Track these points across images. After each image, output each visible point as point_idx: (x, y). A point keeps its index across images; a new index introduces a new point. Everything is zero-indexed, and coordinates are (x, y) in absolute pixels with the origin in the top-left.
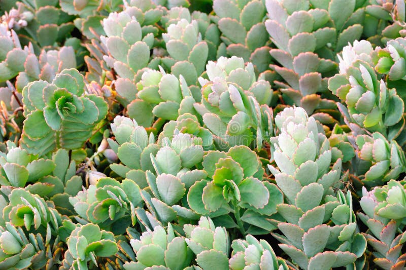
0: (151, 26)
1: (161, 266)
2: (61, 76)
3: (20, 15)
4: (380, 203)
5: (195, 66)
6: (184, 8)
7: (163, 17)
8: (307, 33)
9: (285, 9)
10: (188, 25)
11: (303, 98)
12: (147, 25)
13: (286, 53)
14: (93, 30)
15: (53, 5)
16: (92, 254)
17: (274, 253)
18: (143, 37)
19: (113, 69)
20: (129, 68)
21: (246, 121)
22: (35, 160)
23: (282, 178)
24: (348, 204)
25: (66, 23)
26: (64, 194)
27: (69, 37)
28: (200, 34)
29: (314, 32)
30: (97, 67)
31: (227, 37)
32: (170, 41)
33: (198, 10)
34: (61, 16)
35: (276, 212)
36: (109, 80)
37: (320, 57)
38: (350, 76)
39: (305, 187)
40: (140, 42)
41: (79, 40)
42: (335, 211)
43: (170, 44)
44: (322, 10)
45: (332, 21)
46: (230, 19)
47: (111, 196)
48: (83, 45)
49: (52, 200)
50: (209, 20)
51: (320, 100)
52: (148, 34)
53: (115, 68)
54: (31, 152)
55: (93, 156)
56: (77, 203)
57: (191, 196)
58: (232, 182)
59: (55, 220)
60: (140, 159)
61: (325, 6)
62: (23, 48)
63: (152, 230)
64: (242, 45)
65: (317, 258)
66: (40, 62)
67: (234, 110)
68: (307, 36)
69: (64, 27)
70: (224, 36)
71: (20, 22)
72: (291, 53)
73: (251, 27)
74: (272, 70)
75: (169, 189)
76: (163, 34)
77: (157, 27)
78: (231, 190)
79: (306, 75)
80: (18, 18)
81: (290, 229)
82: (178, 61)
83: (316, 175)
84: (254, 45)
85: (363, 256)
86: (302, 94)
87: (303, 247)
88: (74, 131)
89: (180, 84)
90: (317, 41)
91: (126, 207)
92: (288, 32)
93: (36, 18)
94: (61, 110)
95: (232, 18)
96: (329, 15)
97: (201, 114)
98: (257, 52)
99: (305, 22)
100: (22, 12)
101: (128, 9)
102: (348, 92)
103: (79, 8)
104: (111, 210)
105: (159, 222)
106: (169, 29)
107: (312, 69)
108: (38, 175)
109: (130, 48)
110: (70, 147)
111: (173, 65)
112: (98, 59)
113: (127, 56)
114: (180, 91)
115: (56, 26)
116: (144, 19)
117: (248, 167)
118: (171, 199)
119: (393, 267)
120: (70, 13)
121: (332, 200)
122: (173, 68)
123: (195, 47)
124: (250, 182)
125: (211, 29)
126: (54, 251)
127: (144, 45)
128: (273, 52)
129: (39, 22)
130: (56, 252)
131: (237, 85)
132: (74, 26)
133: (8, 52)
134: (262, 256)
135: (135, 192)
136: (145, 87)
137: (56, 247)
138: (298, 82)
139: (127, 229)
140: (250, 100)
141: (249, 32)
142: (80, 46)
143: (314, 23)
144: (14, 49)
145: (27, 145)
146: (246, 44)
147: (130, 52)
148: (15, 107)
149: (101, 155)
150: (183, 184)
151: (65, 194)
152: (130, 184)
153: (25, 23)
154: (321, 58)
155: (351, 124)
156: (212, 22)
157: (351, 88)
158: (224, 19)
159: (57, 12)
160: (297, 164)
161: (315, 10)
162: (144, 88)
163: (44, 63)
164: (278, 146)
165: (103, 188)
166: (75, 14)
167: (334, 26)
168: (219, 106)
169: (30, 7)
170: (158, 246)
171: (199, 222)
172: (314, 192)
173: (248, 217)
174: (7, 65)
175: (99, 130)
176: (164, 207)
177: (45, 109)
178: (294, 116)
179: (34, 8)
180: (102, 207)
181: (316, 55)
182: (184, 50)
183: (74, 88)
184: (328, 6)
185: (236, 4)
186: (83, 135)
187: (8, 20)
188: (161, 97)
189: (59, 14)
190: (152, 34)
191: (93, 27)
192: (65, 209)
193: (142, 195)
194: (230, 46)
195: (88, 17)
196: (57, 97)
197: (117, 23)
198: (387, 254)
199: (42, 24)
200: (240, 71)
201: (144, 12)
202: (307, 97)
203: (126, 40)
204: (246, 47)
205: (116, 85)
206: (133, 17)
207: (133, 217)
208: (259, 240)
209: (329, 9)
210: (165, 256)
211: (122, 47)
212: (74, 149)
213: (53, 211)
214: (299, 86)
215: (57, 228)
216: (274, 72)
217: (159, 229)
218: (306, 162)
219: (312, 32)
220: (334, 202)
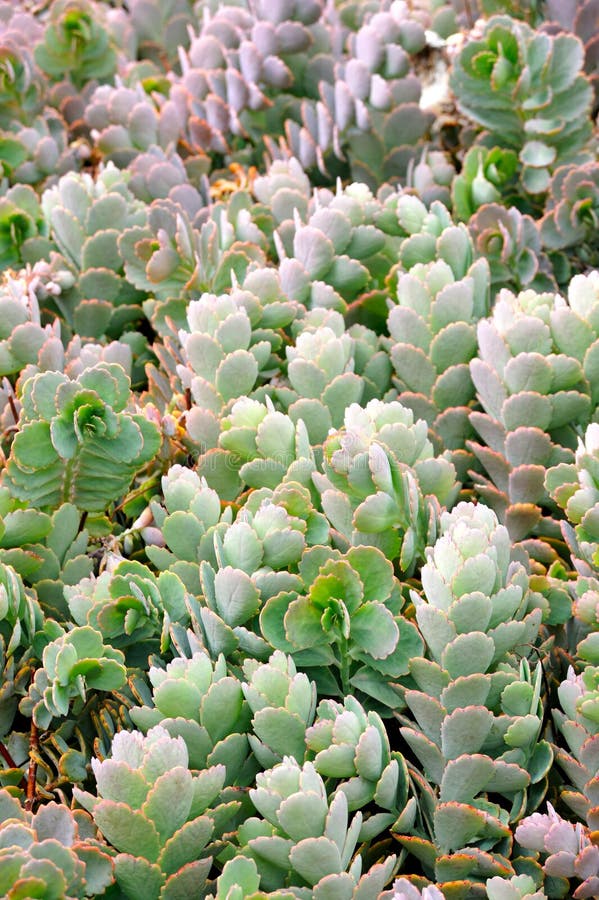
0: (270, 331)
1: (192, 721)
2: (94, 370)
3: (53, 274)
4: (587, 693)
5: (331, 412)
6: (337, 313)
7: (296, 321)
8: (539, 395)
9: (507, 345)
10: (333, 339)
11: (511, 507)
12: (264, 328)
13: (495, 421)
14: (173, 323)
15: (113, 269)
16: (81, 680)
17: (386, 737)
18: (251, 345)
19: (188, 390)
20: (215, 393)
21: (391, 511)
22: (20, 510)
23: (427, 612)
24: (533, 684)
25: (128, 304)
26: (57, 582)
27: (129, 330)
28: (352, 361)
29: (550, 395)
30: (163, 387)
31: (403, 380)
32: (296, 361)
33: (361, 324)
34: (122, 291)
35: (408, 673)
36: (178, 409)
37: (555, 440)
38: (583, 471)
39: (463, 635)
40: (245, 352)
41: (145, 338)
42: (508, 691)
43: (296, 365)
44: (570, 359)
45: (587, 382)
46: (413, 347)
47: (136, 593)
48: (149, 347)
49: (35, 588)
50: (378, 344)
51: (541, 517)
52: (262, 342)
53: (192, 390)
54: (16, 494)
55: (122, 534)
56: (76, 597)
57: (267, 615)
58: (341, 603)
59: (33, 617)
60: (199, 544)
61: (578, 352)
62: (43, 326)
63: (190, 656)
64: (425, 398)
65: (460, 763)
66: (67, 354)
67: (373, 487)
68: (537, 398)
69: (124, 311)
70: (399, 378)
71: (50, 285)
72: (504, 423)
73: (446, 368)
74: (469, 451)
75: (234, 596)
76: (287, 347)
77: (280, 333)
78: (336, 619)
79: (522, 467)
80: (47, 279)
81: (424, 705)
82: (303, 397)
83: (486, 622)
84: (446, 402)
85: (543, 780)
86: (511, 501)
87: (441, 742)
88: (97, 475)
89: (295, 433)
90: (554, 412)
91: (156, 618)
92: (505, 386)
93: (77, 285)
94: (82, 427)
95: (416, 346)
96: (583, 371)
97: (319, 490)
98: (449, 414)
99: (536, 374)
100: (56, 269)
101: (237, 292)
102: (573, 494)
103: (156, 278)
104: (129, 616)
105: (206, 650)
106: (299, 341)
107: (536, 459)
108: (20, 537)
109: (224, 359)
110: (86, 506)
111: (293, 403)
112: (169, 374)
113: (217, 371)
114: (294, 446)
115: (110, 304)
116: (261, 316)
117: (376, 588)
118: (233, 615)
119: (591, 810)
120: (138, 287)
121: (505, 671)
122: (291, 408)
123: (338, 379)
124: (372, 610)
125: (376, 359)
126: (20, 669)
127: (251, 358)
128: (474, 418)
129: (83, 294)
130: (21, 672)
131: (387, 447)
132: (142, 314)
133: (15, 326)
134: (363, 734)
135: (177, 597)
136: (234, 426)
137: (25, 664)
138: (507, 478)
139: (150, 657)
140: (405, 479)
141: (441, 377)
142: (145, 350)
143: (554, 379)
144: (28, 323)
145: (13, 480)
146: (432, 396)
147: (224, 365)
148: (8, 424)
149: (137, 537)
150: (259, 591)
151: (59, 581)
152: (172, 582)
153: (57, 289)
154: (556, 444)
155: (577, 560)
156: (382, 348)
157: (579, 488)
158: (401, 345)
159: (117, 282)
160: (455, 593)
161: (560, 356)
162: (233, 429)
163: (73, 357)
164: (433, 560)
165: (125, 578)
166: (147, 290)
167: (590, 392)
168: (348, 476)
169: (71, 265)
170: (194, 684)
171: (271, 658)
172: (476, 648)
173: (361, 680)
174: (10, 348)
175: (142, 493)
176: (219, 625)
177: (54, 422)
178: (472, 517)
179: (79, 268)
180: (114, 610)
181: (546, 435)
182: (316, 380)
183: (110, 397)
184: (584, 356)
185: (428, 322)
186: (112, 486)
187: (29, 279)
188: (259, 450)
189: (121, 286)
190: (268, 343)
191: (173, 318)
192: (54, 609)
193: (187, 602)
194: (403, 395)
195: (168, 299)
196: (78, 404)
197: (212, 312)
198: (586, 786)
199: (86, 298)
200: (399, 428)
201: (264, 304)
202: (518, 506)
203: (220, 342)
204: (431, 402)
205: (187, 419)
206: (242, 308)
207: (164, 635)
208: (367, 712)
209: (586, 359)
210: (203, 704)
211: (210, 353)
212: (91, 512)
213: (33, 603)
214: (507, 486)
215: (32, 631)
216: (471, 455)
217: (201, 657)
218: (473, 593)
219: (547, 394)
220: (509, 674)
